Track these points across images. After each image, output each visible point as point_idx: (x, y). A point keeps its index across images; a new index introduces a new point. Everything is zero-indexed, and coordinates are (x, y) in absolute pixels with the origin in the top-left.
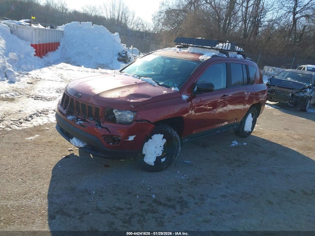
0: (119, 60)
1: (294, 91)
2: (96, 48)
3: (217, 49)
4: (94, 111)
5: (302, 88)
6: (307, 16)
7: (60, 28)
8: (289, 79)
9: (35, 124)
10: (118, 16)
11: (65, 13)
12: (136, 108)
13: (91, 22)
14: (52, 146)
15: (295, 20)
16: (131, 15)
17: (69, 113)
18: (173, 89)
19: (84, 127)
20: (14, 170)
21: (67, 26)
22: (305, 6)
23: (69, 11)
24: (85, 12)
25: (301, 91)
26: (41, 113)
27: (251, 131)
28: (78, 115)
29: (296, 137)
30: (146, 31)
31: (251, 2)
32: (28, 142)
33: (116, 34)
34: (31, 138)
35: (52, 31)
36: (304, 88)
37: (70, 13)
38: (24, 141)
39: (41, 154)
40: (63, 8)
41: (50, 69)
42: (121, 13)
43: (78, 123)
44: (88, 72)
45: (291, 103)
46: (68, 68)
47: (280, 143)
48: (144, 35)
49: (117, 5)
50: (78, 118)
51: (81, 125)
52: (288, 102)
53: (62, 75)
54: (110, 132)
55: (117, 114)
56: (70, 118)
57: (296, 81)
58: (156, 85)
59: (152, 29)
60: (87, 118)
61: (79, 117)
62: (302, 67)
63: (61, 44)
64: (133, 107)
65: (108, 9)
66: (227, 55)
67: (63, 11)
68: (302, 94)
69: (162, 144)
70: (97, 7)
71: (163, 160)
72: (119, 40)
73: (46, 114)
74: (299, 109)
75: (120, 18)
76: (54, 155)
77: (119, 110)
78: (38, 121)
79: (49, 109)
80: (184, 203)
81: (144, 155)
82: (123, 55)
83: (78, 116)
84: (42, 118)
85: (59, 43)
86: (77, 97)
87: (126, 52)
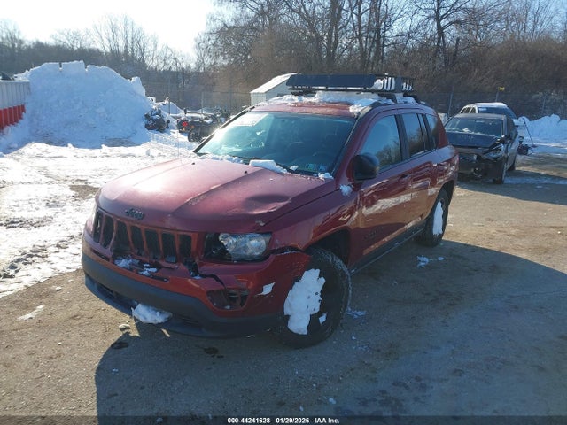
0: (149, 127)
1: (480, 151)
2: (101, 110)
3: (373, 91)
4: (178, 242)
5: (491, 144)
6: (457, 22)
7: (21, 78)
8: (466, 130)
9: (28, 281)
10: (126, 46)
11: (19, 49)
12: (267, 225)
13: (82, 62)
14: (80, 326)
15: (440, 30)
16: (151, 42)
17: (119, 253)
18: (321, 176)
19: (162, 279)
20: (17, 398)
21: (35, 72)
22: (453, 5)
23: (27, 43)
24: (59, 43)
25: (491, 150)
26: (31, 256)
27: (441, 232)
28: (139, 254)
29: (513, 231)
30: (183, 69)
31: (365, 5)
32: (25, 326)
33: (134, 79)
34: (29, 316)
35: (6, 84)
36: (496, 145)
37: (29, 48)
38: (16, 325)
39: (65, 350)
40: (13, 39)
41: (18, 160)
42: (130, 40)
43: (145, 273)
44: (95, 157)
45: (478, 172)
46: (51, 155)
47: (494, 247)
48: (180, 77)
49: (121, 27)
50: (142, 263)
51: (152, 276)
52: (472, 170)
53: (45, 168)
54: (222, 283)
55: (229, 242)
56: (123, 263)
57: (479, 133)
58: (285, 171)
59: (193, 66)
60: (163, 259)
61: (143, 259)
62: (469, 108)
63: (27, 107)
64: (262, 224)
65: (104, 35)
66: (394, 99)
67: (14, 45)
68: (493, 155)
69: (319, 289)
70: (83, 33)
71: (322, 319)
72: (143, 91)
73: (43, 257)
74: (491, 180)
75: (129, 50)
76: (93, 346)
77: (234, 235)
78: (31, 275)
79: (46, 244)
80: (394, 402)
81: (288, 317)
82: (155, 117)
83: (141, 258)
84: (38, 265)
85: (23, 107)
86: (134, 219)
87: (160, 111)
